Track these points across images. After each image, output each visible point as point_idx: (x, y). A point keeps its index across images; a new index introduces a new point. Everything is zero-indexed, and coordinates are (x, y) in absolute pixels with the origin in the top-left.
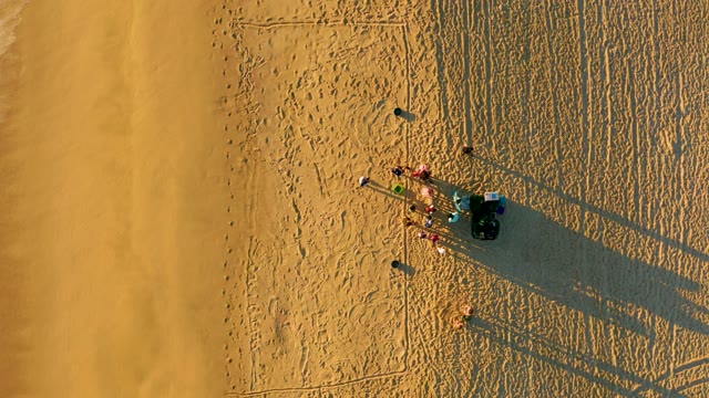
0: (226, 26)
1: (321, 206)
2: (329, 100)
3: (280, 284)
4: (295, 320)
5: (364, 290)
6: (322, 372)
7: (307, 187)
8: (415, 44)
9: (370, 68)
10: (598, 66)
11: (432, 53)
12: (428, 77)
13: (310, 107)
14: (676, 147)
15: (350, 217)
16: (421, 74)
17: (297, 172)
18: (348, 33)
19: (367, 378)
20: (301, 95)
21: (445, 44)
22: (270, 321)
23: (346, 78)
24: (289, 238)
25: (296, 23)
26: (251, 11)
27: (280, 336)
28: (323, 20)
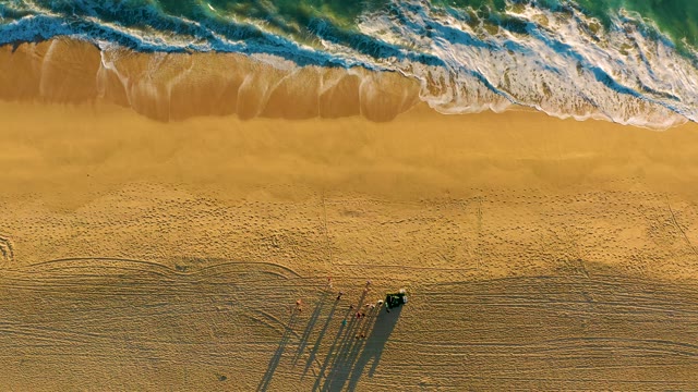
0: (480, 194)
1: (401, 233)
2: (446, 237)
3: (370, 214)
4: (355, 220)
5: (367, 249)
6: (332, 229)
7: (411, 227)
8: (469, 273)
9: (460, 254)
10: (459, 351)
11: (465, 280)
12: (455, 277)
13: (444, 229)
14: (423, 384)
15: (397, 244)
16: (456, 275)
17: (417, 223)
18: (475, 246)
19: (330, 248)
20: (449, 225)
21: (469, 285)
22: (354, 209)
23: (456, 244)
24: (389, 219)
25: (480, 224)
26: (486, 205)
27: (348, 213)
28: (481, 235)
